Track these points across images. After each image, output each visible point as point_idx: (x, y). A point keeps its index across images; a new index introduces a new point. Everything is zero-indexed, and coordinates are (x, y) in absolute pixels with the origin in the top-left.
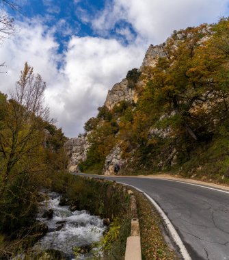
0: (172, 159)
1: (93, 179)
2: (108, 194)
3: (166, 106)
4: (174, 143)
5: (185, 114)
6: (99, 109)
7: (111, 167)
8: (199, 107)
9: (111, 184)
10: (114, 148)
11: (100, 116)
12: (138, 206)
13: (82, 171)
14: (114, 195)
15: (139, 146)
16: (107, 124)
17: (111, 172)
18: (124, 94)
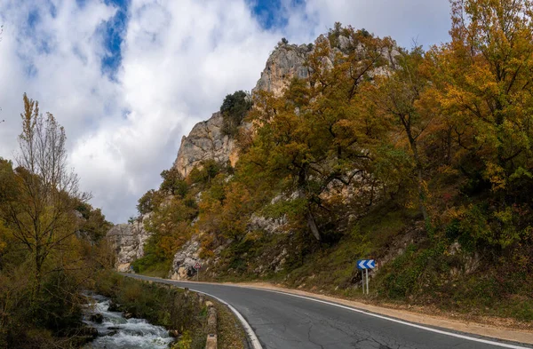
0: (277, 264)
1: (154, 283)
2: (177, 304)
3: (285, 181)
4: (286, 241)
5: (312, 200)
6: (164, 174)
7: (181, 269)
8: (335, 192)
9: (182, 291)
10: (188, 242)
11: (165, 187)
12: (218, 319)
13: (137, 271)
14: (185, 306)
15: (229, 241)
16: (178, 202)
17: (182, 275)
18: (213, 148)
